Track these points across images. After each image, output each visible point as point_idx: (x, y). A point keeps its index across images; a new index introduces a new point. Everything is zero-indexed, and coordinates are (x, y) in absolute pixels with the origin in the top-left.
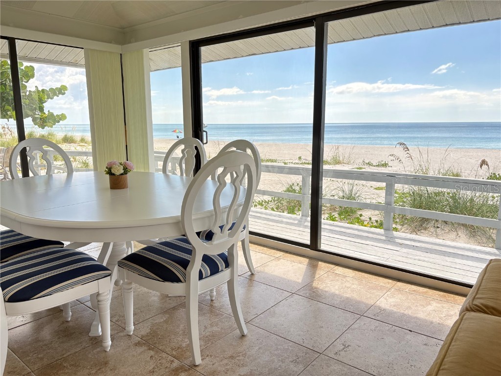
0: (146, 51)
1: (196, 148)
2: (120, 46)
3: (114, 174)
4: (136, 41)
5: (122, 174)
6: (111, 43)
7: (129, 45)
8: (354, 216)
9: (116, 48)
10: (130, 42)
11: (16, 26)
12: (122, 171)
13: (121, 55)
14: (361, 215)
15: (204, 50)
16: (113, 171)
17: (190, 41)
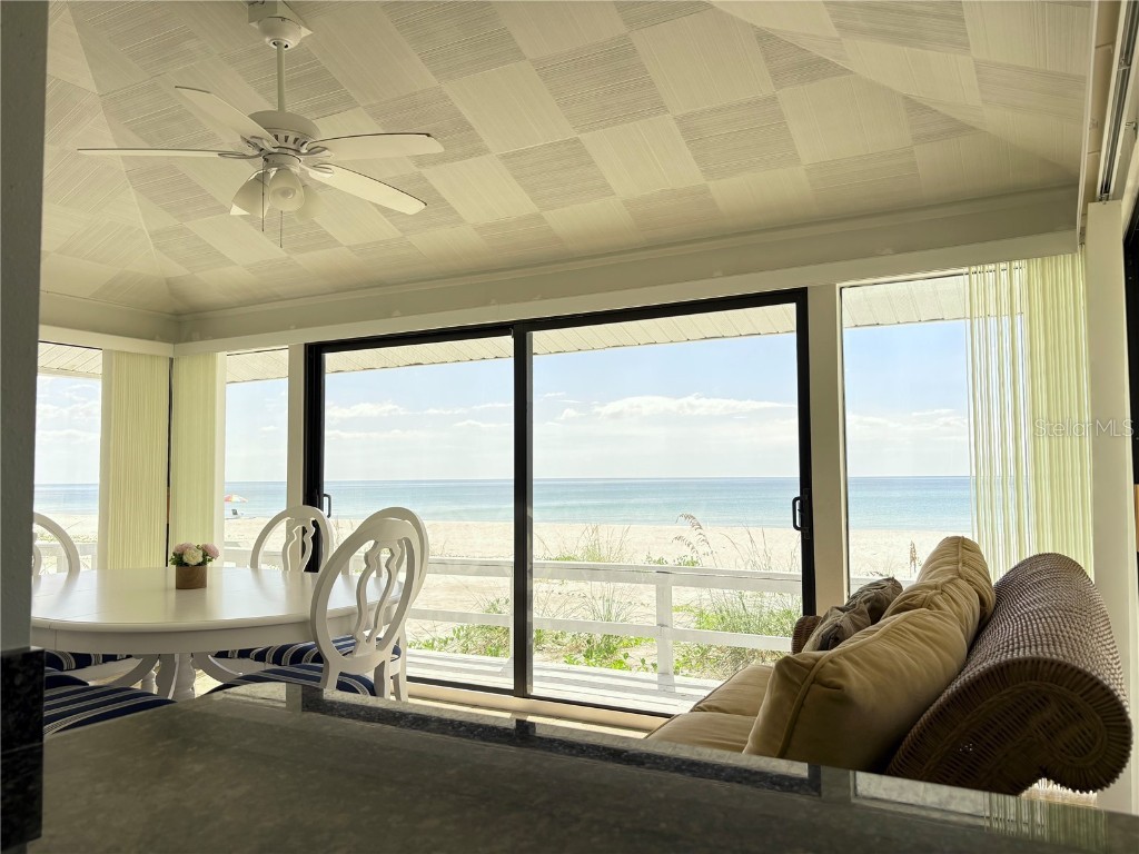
0: (221, 356)
1: (315, 524)
2: (171, 345)
3: (186, 565)
4: (202, 339)
5: (199, 564)
6: (152, 339)
7: (190, 344)
8: (615, 658)
9: (163, 349)
10: (189, 339)
12: (201, 560)
13: (171, 360)
14: (626, 656)
15: (331, 359)
16: (185, 559)
17: (306, 344)
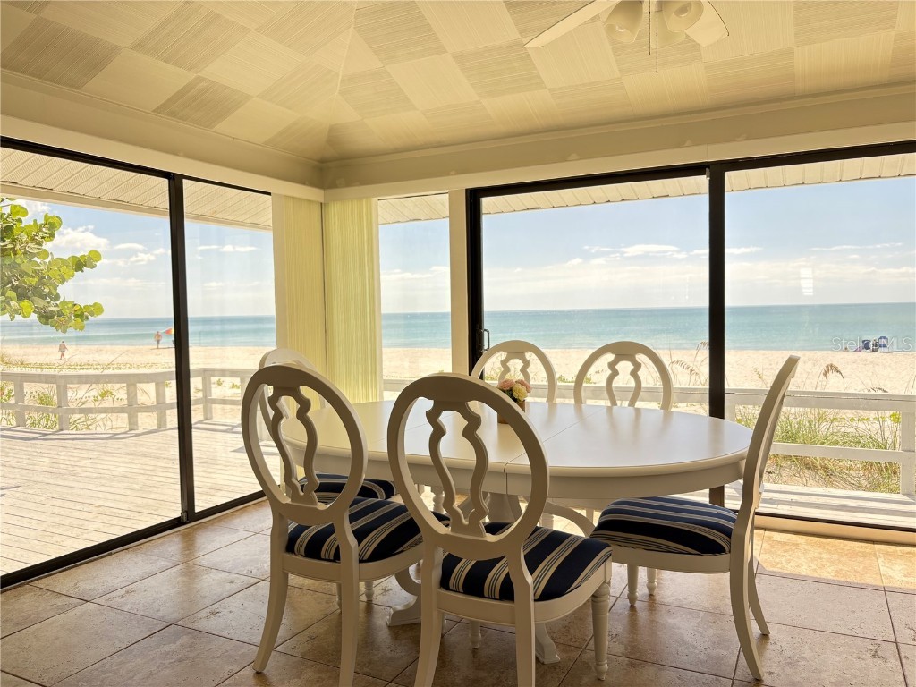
0: (375, 201)
2: (322, 191)
6: (304, 184)
9: (315, 194)
11: (189, 156)
13: (322, 205)
17: (467, 190)
